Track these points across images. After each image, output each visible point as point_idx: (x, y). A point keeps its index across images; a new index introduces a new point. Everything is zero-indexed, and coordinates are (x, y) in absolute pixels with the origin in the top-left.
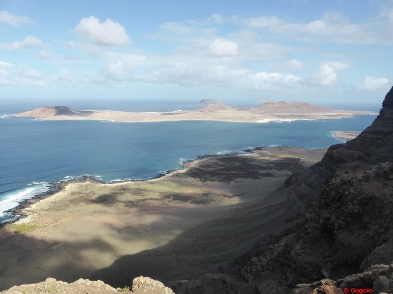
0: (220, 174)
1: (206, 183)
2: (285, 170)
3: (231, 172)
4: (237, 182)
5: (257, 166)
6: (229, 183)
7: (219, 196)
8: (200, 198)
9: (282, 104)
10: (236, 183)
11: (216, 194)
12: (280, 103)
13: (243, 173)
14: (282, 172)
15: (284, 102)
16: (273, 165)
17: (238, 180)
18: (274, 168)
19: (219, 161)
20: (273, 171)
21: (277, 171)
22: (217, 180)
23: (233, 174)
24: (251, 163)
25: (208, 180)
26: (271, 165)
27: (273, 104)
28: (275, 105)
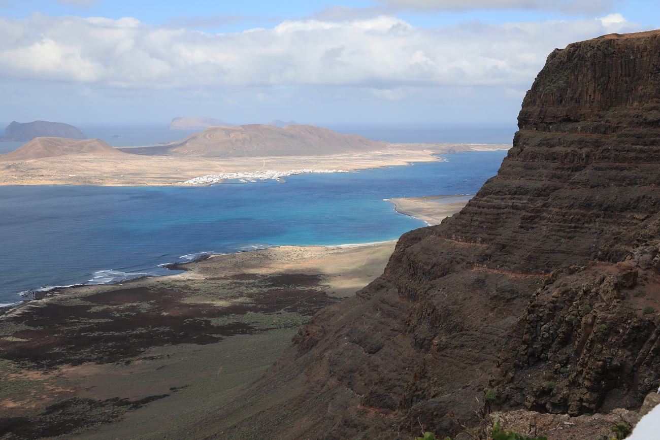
0: (97, 340)
1: (56, 372)
2: (282, 311)
3: (130, 332)
4: (152, 358)
6: (128, 363)
7: (101, 404)
8: (41, 421)
9: (252, 133)
10: (148, 362)
11: (91, 402)
12: (246, 128)
13: (167, 329)
14: (274, 318)
15: (256, 127)
16: (248, 300)
17: (154, 351)
18: (251, 309)
19: (89, 303)
20: (249, 318)
21: (260, 315)
22: (90, 361)
23: (136, 336)
25: (61, 363)
26: (240, 300)
27: (228, 132)
28: (232, 135)
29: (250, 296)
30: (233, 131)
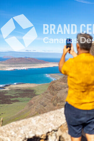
2: (26, 97)
5: (9, 96)
9: (20, 59)
13: (1, 101)
14: (24, 99)
15: (21, 58)
18: (19, 97)
20: (18, 99)
24: (6, 95)
26: (17, 95)
29: (19, 94)
30: (16, 59)
